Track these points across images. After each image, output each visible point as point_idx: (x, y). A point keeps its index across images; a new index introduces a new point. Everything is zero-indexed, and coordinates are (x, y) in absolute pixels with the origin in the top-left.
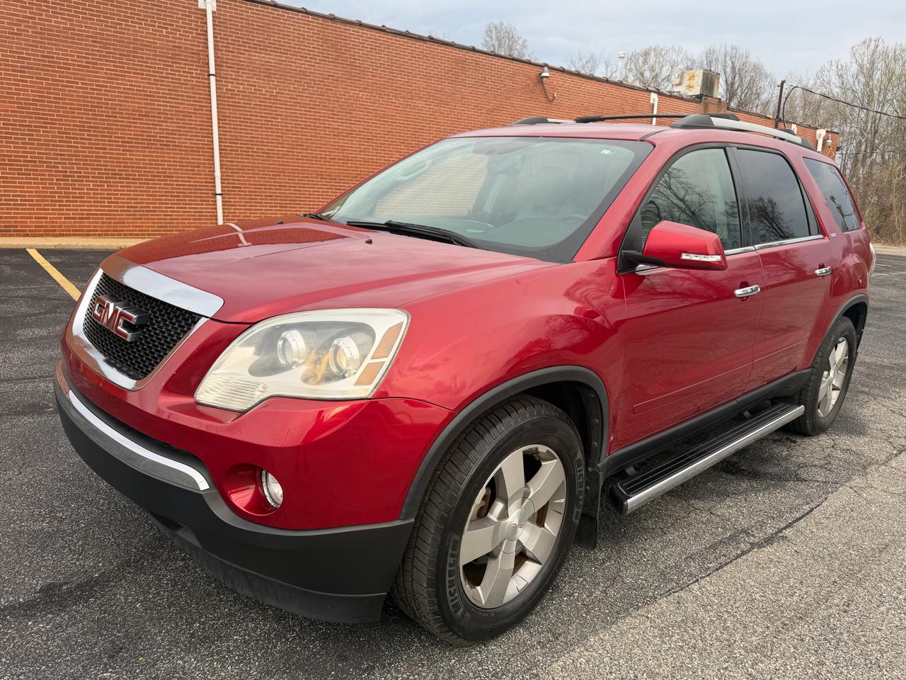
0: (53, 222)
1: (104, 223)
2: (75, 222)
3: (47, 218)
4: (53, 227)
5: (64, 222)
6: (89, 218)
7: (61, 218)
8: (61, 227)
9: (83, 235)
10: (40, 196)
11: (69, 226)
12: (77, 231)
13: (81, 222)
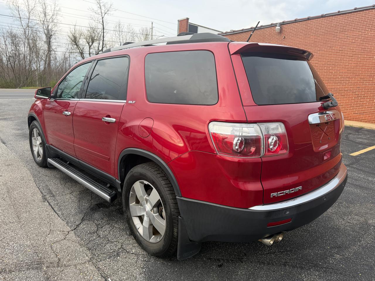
0: (348, 114)
1: (369, 116)
2: (357, 115)
3: (346, 113)
4: (348, 116)
5: (353, 115)
6: (363, 114)
7: (352, 113)
8: (351, 116)
9: (359, 121)
10: (346, 104)
11: (354, 117)
12: (357, 119)
13: (360, 116)
